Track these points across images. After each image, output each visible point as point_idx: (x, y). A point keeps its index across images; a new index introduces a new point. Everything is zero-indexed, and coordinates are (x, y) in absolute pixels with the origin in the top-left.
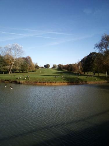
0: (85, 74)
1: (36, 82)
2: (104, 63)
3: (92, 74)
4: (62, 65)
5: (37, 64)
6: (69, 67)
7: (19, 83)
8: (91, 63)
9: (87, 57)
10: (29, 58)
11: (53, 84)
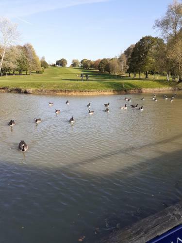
0: (130, 76)
1: (55, 91)
2: (169, 57)
3: (143, 76)
4: (90, 61)
5: (43, 58)
6: (102, 64)
7: (26, 92)
8: (142, 56)
9: (136, 45)
10: (30, 47)
11: (84, 94)
